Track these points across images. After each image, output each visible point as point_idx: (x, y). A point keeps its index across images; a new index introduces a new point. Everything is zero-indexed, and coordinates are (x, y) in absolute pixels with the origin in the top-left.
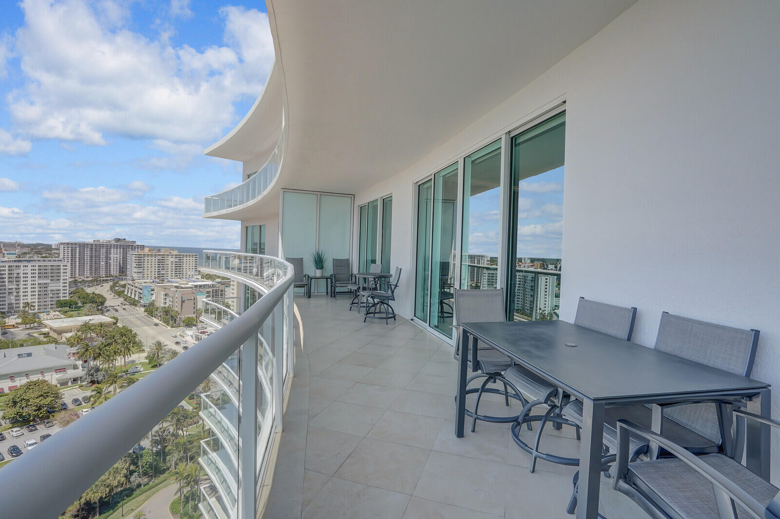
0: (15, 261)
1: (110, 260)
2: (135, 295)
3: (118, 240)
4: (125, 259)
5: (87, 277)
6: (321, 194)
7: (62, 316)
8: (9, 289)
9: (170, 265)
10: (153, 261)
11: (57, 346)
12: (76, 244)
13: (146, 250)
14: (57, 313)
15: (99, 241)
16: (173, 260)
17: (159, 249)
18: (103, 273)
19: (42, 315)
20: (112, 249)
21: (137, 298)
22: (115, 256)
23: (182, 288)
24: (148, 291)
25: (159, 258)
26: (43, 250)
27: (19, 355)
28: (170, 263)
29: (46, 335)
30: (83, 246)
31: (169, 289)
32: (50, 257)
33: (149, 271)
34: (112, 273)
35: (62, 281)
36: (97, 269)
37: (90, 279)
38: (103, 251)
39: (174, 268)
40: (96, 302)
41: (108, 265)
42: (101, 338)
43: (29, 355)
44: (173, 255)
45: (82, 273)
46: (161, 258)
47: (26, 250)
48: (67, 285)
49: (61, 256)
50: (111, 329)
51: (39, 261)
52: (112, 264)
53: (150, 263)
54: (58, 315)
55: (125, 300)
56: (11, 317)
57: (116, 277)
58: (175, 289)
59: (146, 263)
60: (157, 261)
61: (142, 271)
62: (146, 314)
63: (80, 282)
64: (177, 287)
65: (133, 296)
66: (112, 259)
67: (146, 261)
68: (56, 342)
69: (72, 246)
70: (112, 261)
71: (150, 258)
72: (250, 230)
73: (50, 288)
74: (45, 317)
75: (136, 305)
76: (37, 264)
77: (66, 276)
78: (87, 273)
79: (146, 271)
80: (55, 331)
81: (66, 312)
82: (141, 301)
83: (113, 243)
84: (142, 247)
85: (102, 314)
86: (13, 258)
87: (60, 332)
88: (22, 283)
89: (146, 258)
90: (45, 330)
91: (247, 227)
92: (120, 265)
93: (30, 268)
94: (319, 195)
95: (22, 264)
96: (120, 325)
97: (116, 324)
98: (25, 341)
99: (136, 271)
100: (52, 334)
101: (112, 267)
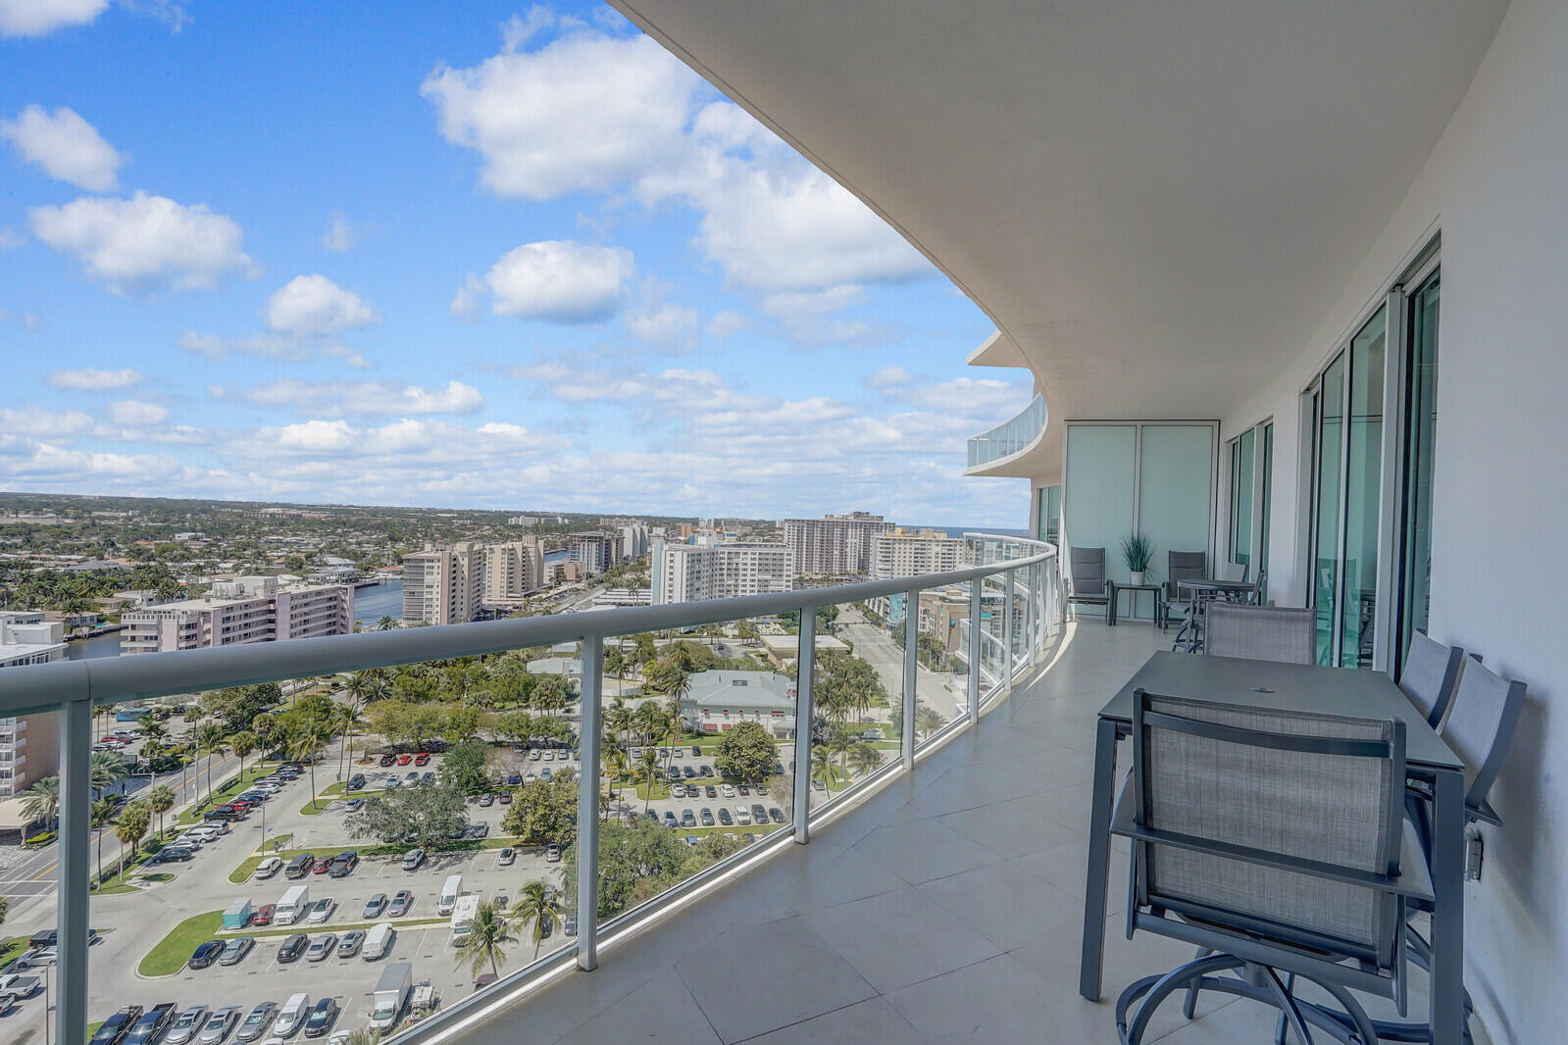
0: (735, 546)
1: (846, 547)
2: (879, 608)
3: (858, 515)
4: (867, 545)
5: (816, 574)
6: (1142, 424)
7: (784, 632)
8: (728, 585)
9: (933, 560)
10: (908, 550)
11: (775, 675)
12: (803, 521)
13: (898, 531)
14: (778, 626)
15: (832, 516)
16: (938, 549)
17: (917, 530)
18: (836, 569)
19: (760, 626)
20: (850, 530)
21: (881, 614)
22: (854, 539)
23: (951, 601)
24: (898, 602)
25: (917, 546)
26: (764, 530)
27: (734, 681)
28: (933, 555)
29: (764, 657)
30: (812, 524)
31: (931, 602)
32: (773, 541)
33: (902, 567)
34: (848, 569)
35: (785, 578)
36: (829, 562)
37: (819, 577)
38: (837, 531)
39: (939, 564)
40: (825, 615)
41: (843, 554)
42: (829, 674)
43: (745, 683)
44: (937, 541)
45: (809, 569)
46: (919, 546)
47: (747, 530)
48: (791, 584)
49: (785, 541)
50: (843, 661)
51: (760, 546)
52: (849, 554)
53: (902, 555)
54: (778, 630)
55: (865, 614)
56: (729, 626)
57: (854, 575)
58: (940, 603)
59: (896, 555)
60: (913, 551)
61: (890, 567)
62: (893, 641)
63: (807, 581)
64: (943, 599)
65: (876, 610)
66: (849, 545)
67: (897, 550)
68: (773, 669)
69: (798, 524)
70: (848, 550)
71: (902, 546)
72: (1045, 494)
73: (771, 588)
74: (764, 630)
75: (879, 625)
76: (758, 550)
77: (790, 571)
78: (816, 568)
79: (896, 567)
80: (774, 653)
81: (788, 626)
82: (888, 619)
83: (852, 519)
84: (892, 527)
85: (833, 635)
86: (733, 540)
87: (781, 655)
88: (741, 578)
89: (897, 546)
90: (763, 650)
91: (1041, 490)
92: (860, 557)
93: (750, 556)
94: (1139, 428)
95: (741, 550)
96: (855, 655)
97: (849, 652)
98: (741, 662)
99: (882, 566)
100: (772, 658)
101: (849, 560)
